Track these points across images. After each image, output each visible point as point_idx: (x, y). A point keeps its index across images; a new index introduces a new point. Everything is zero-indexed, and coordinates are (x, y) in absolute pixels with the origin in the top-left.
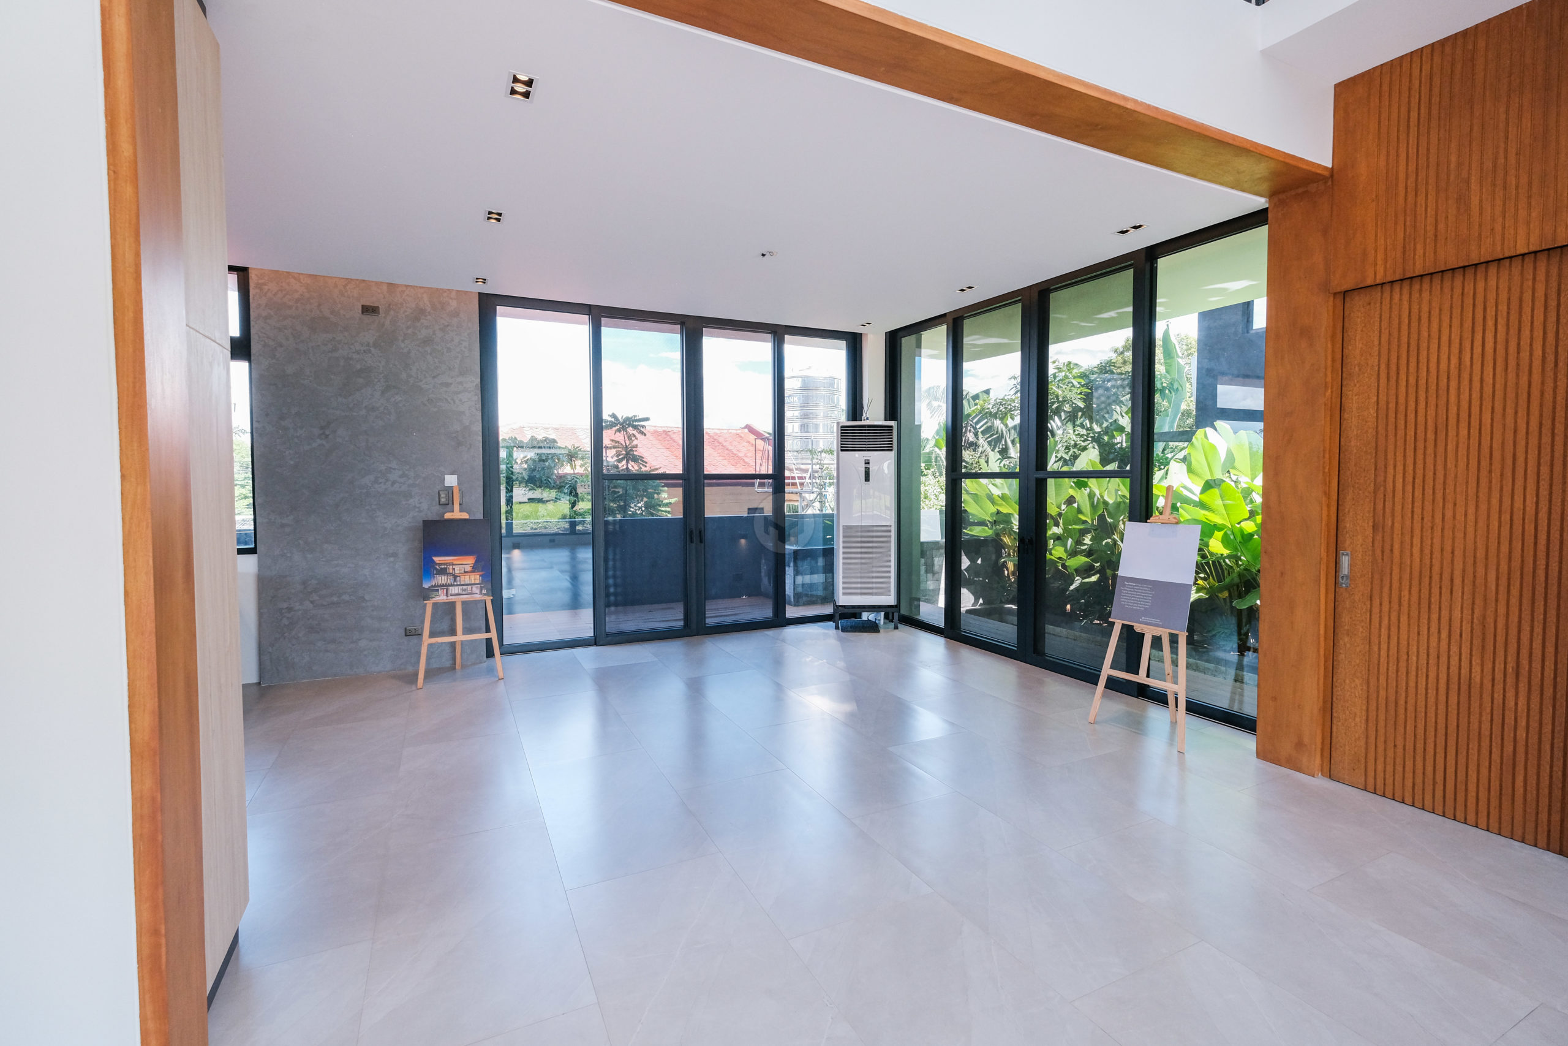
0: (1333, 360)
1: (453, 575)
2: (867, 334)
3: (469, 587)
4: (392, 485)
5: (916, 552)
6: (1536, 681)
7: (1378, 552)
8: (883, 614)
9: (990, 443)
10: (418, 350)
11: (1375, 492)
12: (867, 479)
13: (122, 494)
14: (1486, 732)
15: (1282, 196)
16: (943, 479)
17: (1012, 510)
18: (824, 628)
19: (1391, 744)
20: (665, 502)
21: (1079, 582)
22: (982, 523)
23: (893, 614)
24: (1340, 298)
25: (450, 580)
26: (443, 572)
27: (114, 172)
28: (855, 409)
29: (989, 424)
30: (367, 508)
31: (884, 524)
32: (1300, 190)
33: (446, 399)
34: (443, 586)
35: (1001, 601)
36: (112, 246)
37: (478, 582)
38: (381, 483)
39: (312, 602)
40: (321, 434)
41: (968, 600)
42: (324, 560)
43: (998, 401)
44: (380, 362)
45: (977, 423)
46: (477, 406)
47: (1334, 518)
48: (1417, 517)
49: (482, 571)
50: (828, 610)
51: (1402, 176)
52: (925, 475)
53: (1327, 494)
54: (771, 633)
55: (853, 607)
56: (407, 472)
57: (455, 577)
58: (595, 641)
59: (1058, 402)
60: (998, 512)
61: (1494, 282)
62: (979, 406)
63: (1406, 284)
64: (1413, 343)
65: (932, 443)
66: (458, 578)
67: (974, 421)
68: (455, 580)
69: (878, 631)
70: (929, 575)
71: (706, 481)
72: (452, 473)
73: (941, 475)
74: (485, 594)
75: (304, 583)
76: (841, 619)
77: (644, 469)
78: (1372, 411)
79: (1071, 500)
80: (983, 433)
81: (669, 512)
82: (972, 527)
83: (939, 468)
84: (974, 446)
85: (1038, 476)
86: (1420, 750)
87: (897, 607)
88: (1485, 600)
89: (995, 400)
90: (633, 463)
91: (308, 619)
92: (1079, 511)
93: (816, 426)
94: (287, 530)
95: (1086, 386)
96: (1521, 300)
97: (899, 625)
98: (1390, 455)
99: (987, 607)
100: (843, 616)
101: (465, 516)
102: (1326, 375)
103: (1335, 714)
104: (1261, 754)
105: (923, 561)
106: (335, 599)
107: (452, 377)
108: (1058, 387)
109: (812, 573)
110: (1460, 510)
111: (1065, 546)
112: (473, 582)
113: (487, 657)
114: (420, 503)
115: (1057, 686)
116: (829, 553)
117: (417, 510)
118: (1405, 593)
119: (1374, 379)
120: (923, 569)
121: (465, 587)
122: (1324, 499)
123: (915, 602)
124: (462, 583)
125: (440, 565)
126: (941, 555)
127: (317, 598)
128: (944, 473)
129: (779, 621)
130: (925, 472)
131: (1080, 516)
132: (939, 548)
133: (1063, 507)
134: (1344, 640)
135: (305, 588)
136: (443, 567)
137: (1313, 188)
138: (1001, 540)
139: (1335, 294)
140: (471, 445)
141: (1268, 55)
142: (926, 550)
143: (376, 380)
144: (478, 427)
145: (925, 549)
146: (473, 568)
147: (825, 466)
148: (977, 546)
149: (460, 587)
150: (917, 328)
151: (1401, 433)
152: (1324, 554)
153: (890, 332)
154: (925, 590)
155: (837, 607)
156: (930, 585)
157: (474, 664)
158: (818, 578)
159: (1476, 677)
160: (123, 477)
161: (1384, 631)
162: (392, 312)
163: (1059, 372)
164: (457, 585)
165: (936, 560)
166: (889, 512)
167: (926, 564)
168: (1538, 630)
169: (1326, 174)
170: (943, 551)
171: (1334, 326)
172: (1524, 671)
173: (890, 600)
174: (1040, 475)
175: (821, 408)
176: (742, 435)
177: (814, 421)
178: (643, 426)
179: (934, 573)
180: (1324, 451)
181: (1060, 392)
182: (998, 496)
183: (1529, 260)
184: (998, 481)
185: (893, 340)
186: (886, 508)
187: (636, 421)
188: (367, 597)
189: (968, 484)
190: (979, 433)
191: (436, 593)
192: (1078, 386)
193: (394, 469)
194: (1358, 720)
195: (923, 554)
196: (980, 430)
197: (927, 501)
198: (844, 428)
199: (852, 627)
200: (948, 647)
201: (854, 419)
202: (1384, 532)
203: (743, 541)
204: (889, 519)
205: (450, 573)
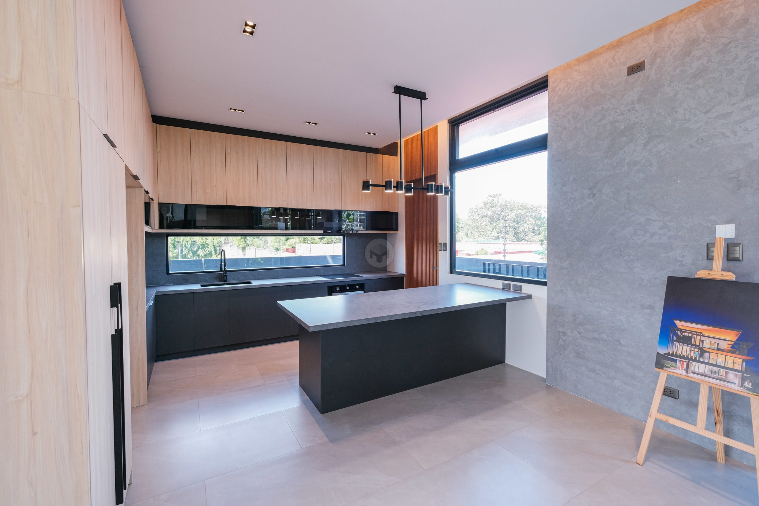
1: (699, 348)
3: (723, 370)
4: (652, 236)
10: (687, 88)
25: (694, 353)
26: (686, 341)
30: (625, 258)
33: (723, 134)
34: (683, 357)
37: (738, 367)
38: (639, 235)
39: (579, 333)
40: (590, 194)
42: (589, 300)
44: (643, 116)
49: (748, 355)
56: (668, 223)
57: (703, 352)
66: (707, 354)
68: (702, 355)
72: (728, 222)
74: (748, 389)
75: (574, 316)
91: (576, 346)
94: (565, 272)
101: (730, 276)
106: (596, 335)
107: (734, 104)
112: (730, 365)
114: (683, 256)
117: (679, 264)
121: (715, 369)
124: (711, 362)
125: (682, 331)
127: (583, 331)
135: (575, 320)
136: (687, 334)
143: (639, 135)
146: (733, 347)
149: (708, 367)
162: (658, 60)
164: (703, 363)
188: (623, 342)
191: (674, 364)
193: (654, 221)
205: (695, 345)
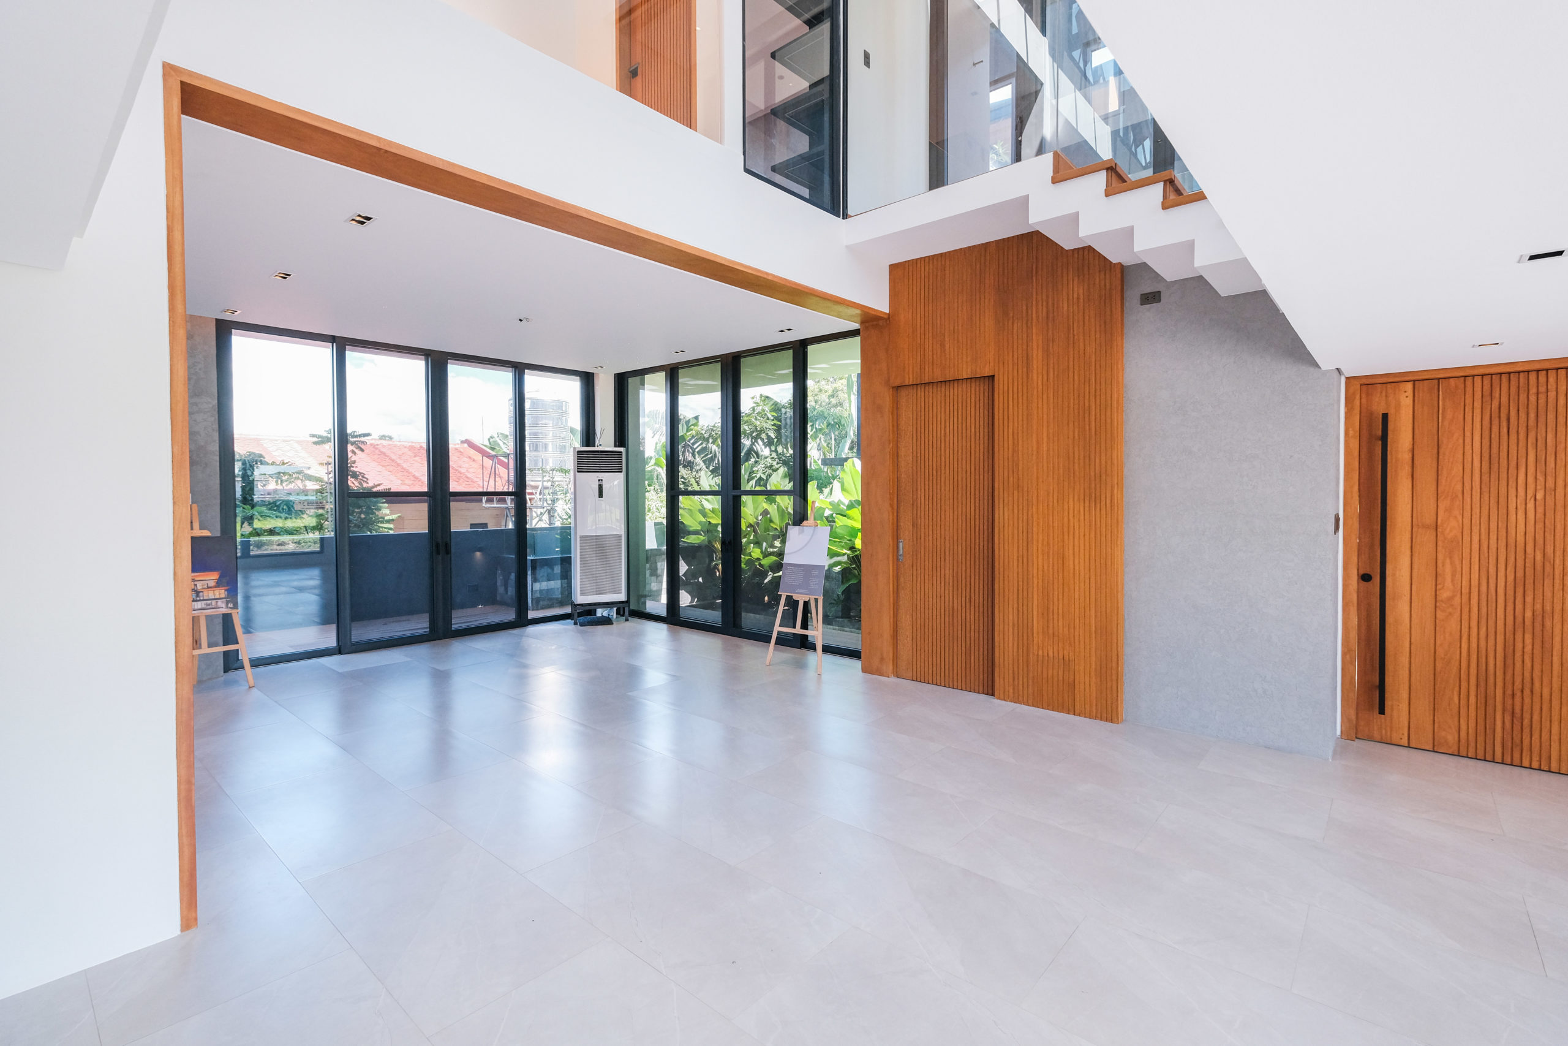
0: (893, 426)
1: (195, 591)
2: (598, 374)
3: (214, 602)
5: (642, 557)
6: (977, 605)
7: (915, 539)
8: (615, 609)
9: (704, 462)
11: (913, 505)
12: (601, 495)
13: (173, 513)
14: (960, 636)
15: (867, 324)
16: (664, 494)
17: (717, 520)
18: (563, 624)
19: (923, 651)
20: (386, 518)
21: (771, 576)
22: (697, 533)
23: (624, 608)
24: (895, 389)
27: (173, 322)
28: (589, 436)
29: (704, 445)
31: (615, 533)
32: (875, 323)
35: (713, 596)
36: (171, 365)
37: (223, 596)
41: (685, 599)
43: (710, 427)
45: (693, 444)
46: (214, 426)
47: (895, 520)
48: (931, 520)
49: (228, 585)
50: (567, 610)
51: (918, 326)
52: (648, 491)
53: (891, 506)
54: (516, 631)
55: (590, 605)
57: (198, 593)
58: (339, 650)
59: (757, 431)
60: (710, 523)
61: (957, 391)
62: (694, 432)
63: (923, 386)
64: (927, 420)
65: (653, 462)
66: (201, 594)
67: (692, 442)
68: (198, 596)
69: (612, 624)
70: (653, 577)
71: (451, 498)
73: (662, 491)
74: (231, 608)
76: (578, 617)
77: (365, 485)
78: (911, 458)
79: (766, 513)
80: (699, 453)
81: (391, 529)
82: (689, 536)
83: (660, 485)
84: (690, 465)
85: (733, 494)
86: (934, 652)
87: (627, 602)
88: (958, 563)
89: (707, 427)
90: (353, 480)
92: (771, 521)
93: (546, 446)
95: (776, 418)
96: (966, 401)
97: (629, 618)
98: (919, 483)
99: (702, 603)
100: (580, 615)
101: (206, 533)
102: (889, 436)
103: (898, 638)
104: (864, 670)
105: (648, 565)
108: (756, 419)
109: (549, 580)
110: (947, 513)
111: (761, 548)
112: (217, 597)
113: (224, 672)
115: (749, 648)
116: (566, 562)
118: (927, 562)
119: (911, 440)
120: (648, 573)
121: (209, 602)
122: (890, 509)
123: (642, 597)
124: (205, 598)
126: (663, 560)
128: (665, 489)
129: (522, 621)
130: (648, 488)
131: (772, 525)
132: (661, 554)
133: (760, 518)
134: (902, 594)
137: (881, 323)
138: (713, 546)
139: (893, 387)
140: (206, 464)
141: (849, 248)
142: (651, 556)
144: (215, 447)
145: (649, 555)
146: (217, 583)
147: (557, 483)
148: (692, 553)
149: (203, 602)
150: (642, 373)
151: (923, 470)
152: (891, 543)
153: (618, 374)
154: (650, 591)
155: (575, 606)
156: (654, 586)
157: (210, 679)
158: (556, 584)
159: (955, 608)
160: (174, 503)
161: (918, 585)
163: (757, 406)
164: (200, 600)
165: (659, 564)
166: (618, 524)
167: (650, 568)
168: (977, 577)
169: (886, 316)
170: (664, 557)
171: (893, 407)
172: (972, 600)
173: (622, 597)
174: (736, 493)
175: (551, 429)
176: (462, 450)
177: (544, 441)
178: (363, 442)
179: (657, 576)
180: (889, 480)
181: (758, 423)
182: (709, 510)
183: (969, 381)
184: (709, 497)
185: (621, 381)
186: (617, 520)
187: (356, 436)
189: (683, 500)
190: (696, 453)
192: (772, 418)
194: (908, 639)
195: (647, 560)
196: (697, 450)
197: (650, 514)
198: (580, 453)
199: (588, 622)
200: (669, 630)
201: (588, 445)
202: (917, 528)
203: (478, 554)
204: (620, 529)
